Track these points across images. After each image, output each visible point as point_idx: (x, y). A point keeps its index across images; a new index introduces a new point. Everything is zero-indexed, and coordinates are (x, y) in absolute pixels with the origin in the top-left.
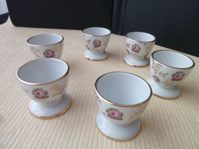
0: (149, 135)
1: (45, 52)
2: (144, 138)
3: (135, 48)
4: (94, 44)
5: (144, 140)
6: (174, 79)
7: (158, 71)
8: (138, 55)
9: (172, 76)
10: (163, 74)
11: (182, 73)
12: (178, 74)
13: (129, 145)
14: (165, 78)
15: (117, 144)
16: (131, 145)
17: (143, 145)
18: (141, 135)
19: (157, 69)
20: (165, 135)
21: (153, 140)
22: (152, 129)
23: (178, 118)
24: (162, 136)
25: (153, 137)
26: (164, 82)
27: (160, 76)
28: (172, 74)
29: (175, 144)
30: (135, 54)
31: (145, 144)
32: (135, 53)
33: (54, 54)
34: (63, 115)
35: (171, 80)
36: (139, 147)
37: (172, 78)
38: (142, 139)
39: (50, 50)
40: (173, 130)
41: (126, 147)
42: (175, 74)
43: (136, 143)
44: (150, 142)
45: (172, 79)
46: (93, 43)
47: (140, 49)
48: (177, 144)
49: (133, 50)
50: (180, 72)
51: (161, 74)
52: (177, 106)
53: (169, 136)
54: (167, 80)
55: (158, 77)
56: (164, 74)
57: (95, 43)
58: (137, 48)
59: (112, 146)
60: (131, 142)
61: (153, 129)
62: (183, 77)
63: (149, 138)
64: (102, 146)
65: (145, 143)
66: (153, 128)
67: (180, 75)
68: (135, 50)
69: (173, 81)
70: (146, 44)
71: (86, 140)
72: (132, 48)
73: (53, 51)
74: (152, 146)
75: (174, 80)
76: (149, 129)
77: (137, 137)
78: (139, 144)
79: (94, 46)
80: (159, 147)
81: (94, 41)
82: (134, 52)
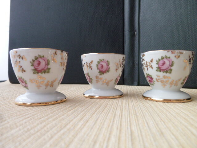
1: (34, 59)
3: (164, 64)
4: (98, 69)
8: (170, 78)
30: (164, 77)
32: (165, 74)
33: (49, 67)
39: (43, 57)
46: (97, 65)
47: (172, 65)
49: (159, 69)
57: (100, 66)
58: (167, 63)
68: (164, 67)
70: (182, 53)
72: (157, 66)
73: (48, 60)
79: (98, 71)
81: (98, 63)
82: (161, 74)
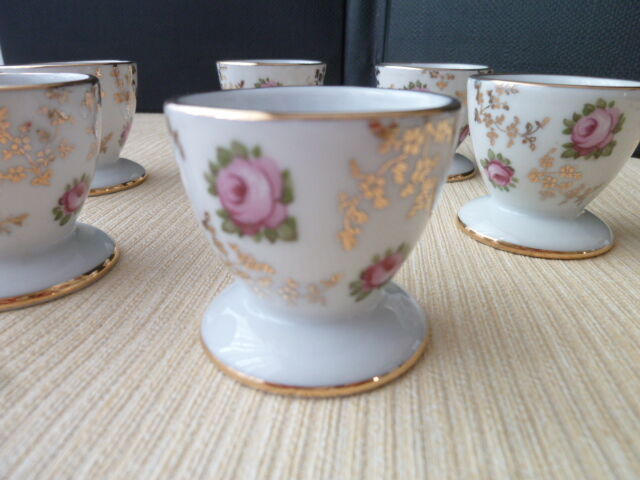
0: (468, 376)
2: (444, 389)
5: (440, 394)
6: (575, 150)
7: (501, 119)
9: (566, 132)
10: (522, 129)
11: (607, 108)
12: (592, 115)
13: (354, 415)
14: (533, 147)
15: (287, 410)
16: (366, 413)
17: (435, 415)
18: (426, 374)
19: (495, 113)
20: (558, 376)
21: (495, 396)
22: (489, 351)
23: (619, 312)
24: (539, 379)
25: (495, 384)
26: (533, 175)
27: (510, 144)
28: (565, 122)
29: (618, 413)
31: (448, 412)
34: (55, 303)
35: (564, 156)
36: (413, 424)
37: (567, 139)
38: (432, 391)
40: (599, 355)
41: (338, 421)
42: (576, 118)
43: (393, 406)
44: (474, 403)
45: (565, 146)
48: (630, 413)
50: (602, 105)
51: (516, 131)
52: (606, 279)
53: (581, 376)
54: (546, 161)
55: (507, 154)
56: (528, 126)
59: (256, 418)
60: (367, 402)
61: (494, 351)
62: (617, 137)
63: (470, 388)
64: (202, 417)
65: (447, 406)
66: (492, 346)
67: (604, 124)
69: (571, 161)
71: (122, 391)
74: (484, 416)
75: (576, 156)
76: (470, 351)
77: (406, 382)
78: (412, 411)
80: (528, 425)
